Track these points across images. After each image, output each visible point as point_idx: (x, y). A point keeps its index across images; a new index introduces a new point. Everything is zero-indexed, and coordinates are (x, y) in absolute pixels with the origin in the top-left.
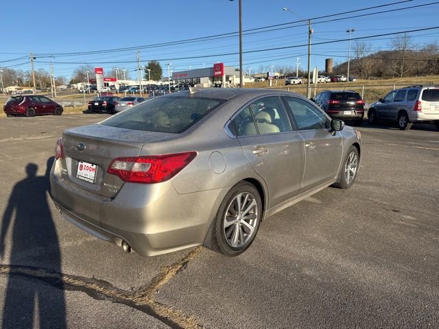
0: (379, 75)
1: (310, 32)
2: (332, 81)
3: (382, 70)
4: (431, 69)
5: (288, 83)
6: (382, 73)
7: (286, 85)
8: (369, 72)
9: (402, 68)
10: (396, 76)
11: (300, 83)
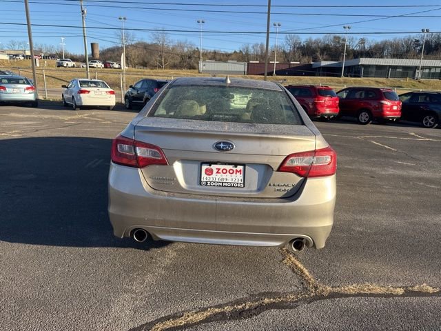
0: (145, 64)
1: (83, 11)
2: (106, 67)
3: (146, 61)
4: (185, 64)
5: (60, 65)
6: (146, 64)
7: (58, 66)
8: (136, 62)
9: (163, 61)
10: (160, 67)
11: (74, 66)
